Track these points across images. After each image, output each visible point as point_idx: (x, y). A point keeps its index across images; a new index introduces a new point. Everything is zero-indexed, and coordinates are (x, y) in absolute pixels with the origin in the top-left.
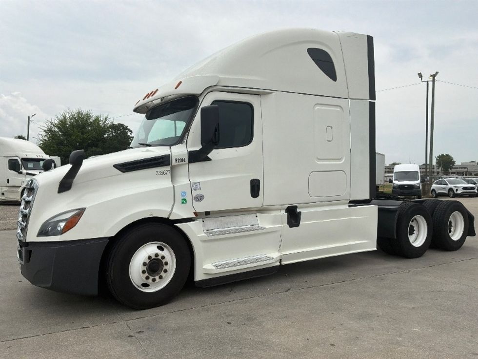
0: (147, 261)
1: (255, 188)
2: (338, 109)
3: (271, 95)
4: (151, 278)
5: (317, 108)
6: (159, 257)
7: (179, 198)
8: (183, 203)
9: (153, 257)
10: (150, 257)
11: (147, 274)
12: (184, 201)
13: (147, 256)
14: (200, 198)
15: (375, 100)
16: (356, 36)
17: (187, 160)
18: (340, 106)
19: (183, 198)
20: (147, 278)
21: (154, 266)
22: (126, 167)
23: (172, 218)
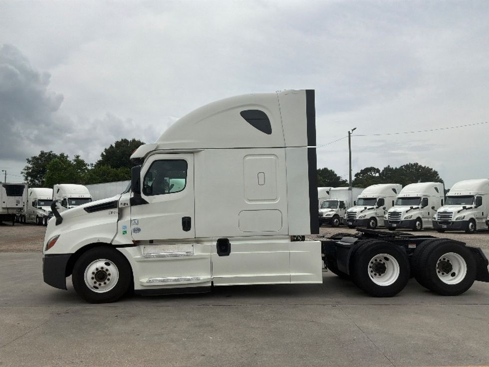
0: (96, 272)
1: (187, 224)
2: (273, 157)
3: (201, 152)
4: (98, 283)
5: (248, 158)
6: (104, 270)
7: (121, 230)
8: (124, 234)
9: (100, 269)
10: (97, 269)
11: (95, 280)
12: (125, 232)
13: (95, 268)
14: (138, 230)
15: (315, 146)
16: (294, 92)
17: (129, 204)
18: (274, 155)
19: (124, 230)
20: (95, 283)
21: (101, 275)
22: (90, 210)
23: (113, 243)
